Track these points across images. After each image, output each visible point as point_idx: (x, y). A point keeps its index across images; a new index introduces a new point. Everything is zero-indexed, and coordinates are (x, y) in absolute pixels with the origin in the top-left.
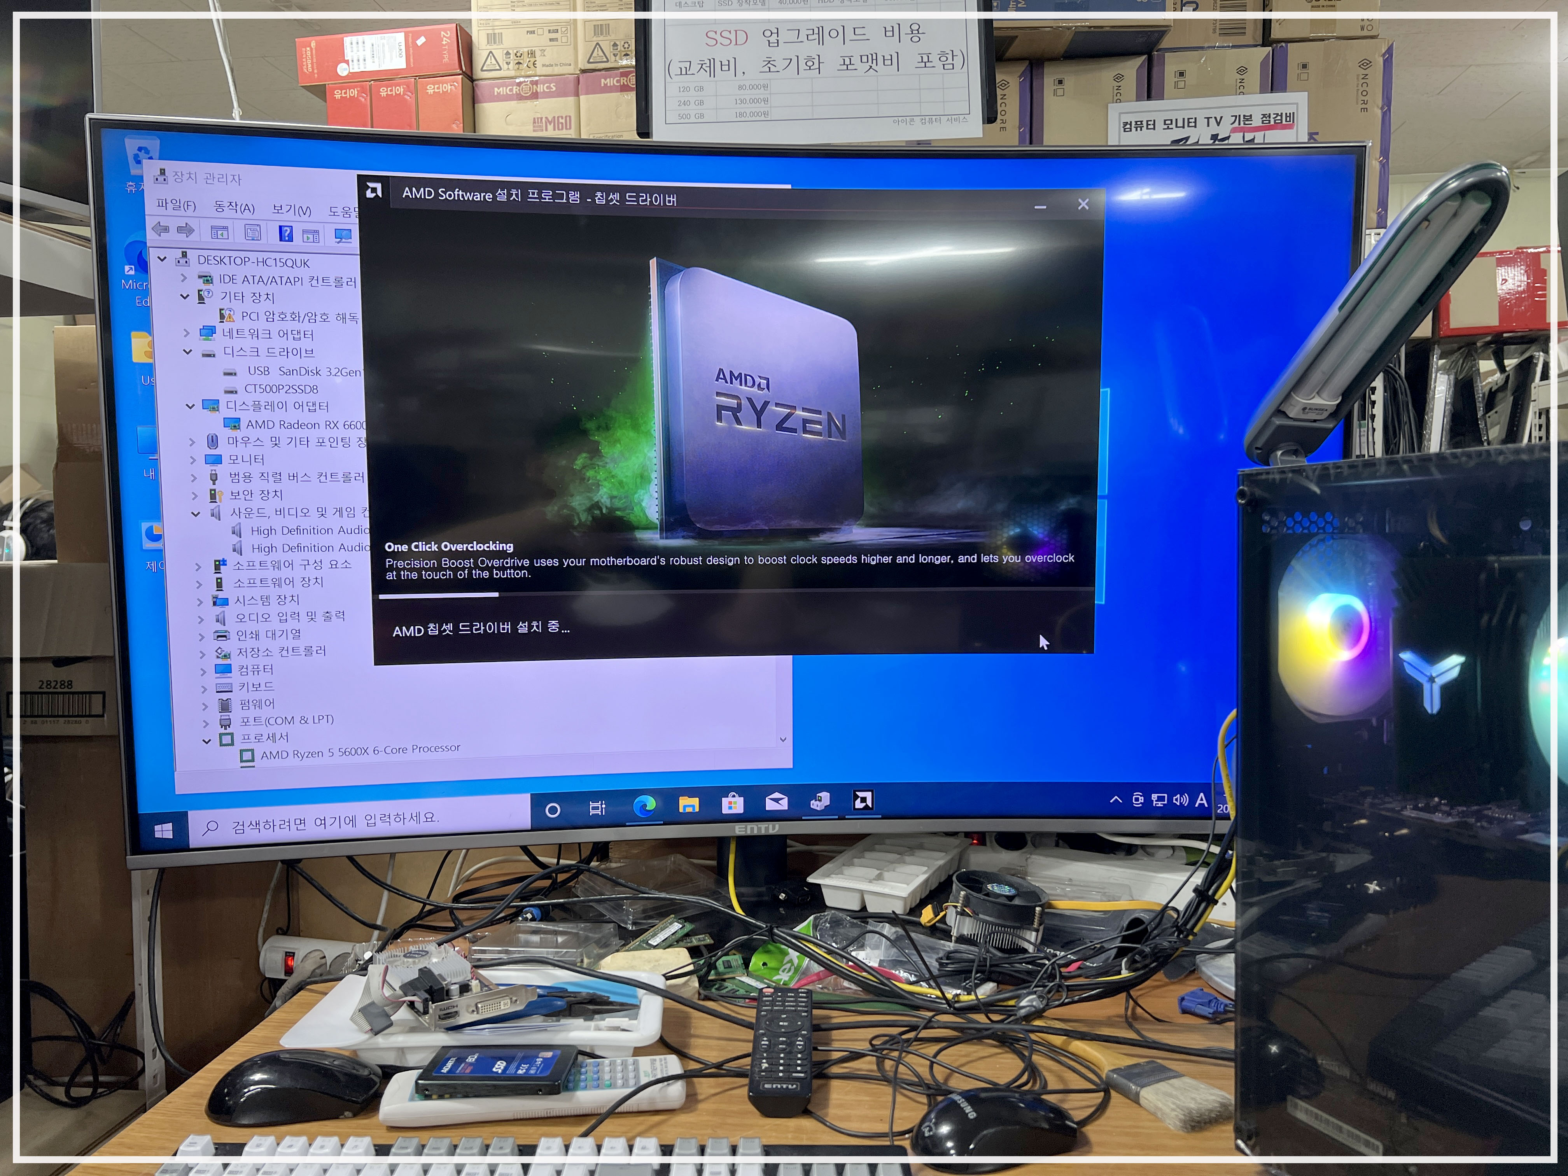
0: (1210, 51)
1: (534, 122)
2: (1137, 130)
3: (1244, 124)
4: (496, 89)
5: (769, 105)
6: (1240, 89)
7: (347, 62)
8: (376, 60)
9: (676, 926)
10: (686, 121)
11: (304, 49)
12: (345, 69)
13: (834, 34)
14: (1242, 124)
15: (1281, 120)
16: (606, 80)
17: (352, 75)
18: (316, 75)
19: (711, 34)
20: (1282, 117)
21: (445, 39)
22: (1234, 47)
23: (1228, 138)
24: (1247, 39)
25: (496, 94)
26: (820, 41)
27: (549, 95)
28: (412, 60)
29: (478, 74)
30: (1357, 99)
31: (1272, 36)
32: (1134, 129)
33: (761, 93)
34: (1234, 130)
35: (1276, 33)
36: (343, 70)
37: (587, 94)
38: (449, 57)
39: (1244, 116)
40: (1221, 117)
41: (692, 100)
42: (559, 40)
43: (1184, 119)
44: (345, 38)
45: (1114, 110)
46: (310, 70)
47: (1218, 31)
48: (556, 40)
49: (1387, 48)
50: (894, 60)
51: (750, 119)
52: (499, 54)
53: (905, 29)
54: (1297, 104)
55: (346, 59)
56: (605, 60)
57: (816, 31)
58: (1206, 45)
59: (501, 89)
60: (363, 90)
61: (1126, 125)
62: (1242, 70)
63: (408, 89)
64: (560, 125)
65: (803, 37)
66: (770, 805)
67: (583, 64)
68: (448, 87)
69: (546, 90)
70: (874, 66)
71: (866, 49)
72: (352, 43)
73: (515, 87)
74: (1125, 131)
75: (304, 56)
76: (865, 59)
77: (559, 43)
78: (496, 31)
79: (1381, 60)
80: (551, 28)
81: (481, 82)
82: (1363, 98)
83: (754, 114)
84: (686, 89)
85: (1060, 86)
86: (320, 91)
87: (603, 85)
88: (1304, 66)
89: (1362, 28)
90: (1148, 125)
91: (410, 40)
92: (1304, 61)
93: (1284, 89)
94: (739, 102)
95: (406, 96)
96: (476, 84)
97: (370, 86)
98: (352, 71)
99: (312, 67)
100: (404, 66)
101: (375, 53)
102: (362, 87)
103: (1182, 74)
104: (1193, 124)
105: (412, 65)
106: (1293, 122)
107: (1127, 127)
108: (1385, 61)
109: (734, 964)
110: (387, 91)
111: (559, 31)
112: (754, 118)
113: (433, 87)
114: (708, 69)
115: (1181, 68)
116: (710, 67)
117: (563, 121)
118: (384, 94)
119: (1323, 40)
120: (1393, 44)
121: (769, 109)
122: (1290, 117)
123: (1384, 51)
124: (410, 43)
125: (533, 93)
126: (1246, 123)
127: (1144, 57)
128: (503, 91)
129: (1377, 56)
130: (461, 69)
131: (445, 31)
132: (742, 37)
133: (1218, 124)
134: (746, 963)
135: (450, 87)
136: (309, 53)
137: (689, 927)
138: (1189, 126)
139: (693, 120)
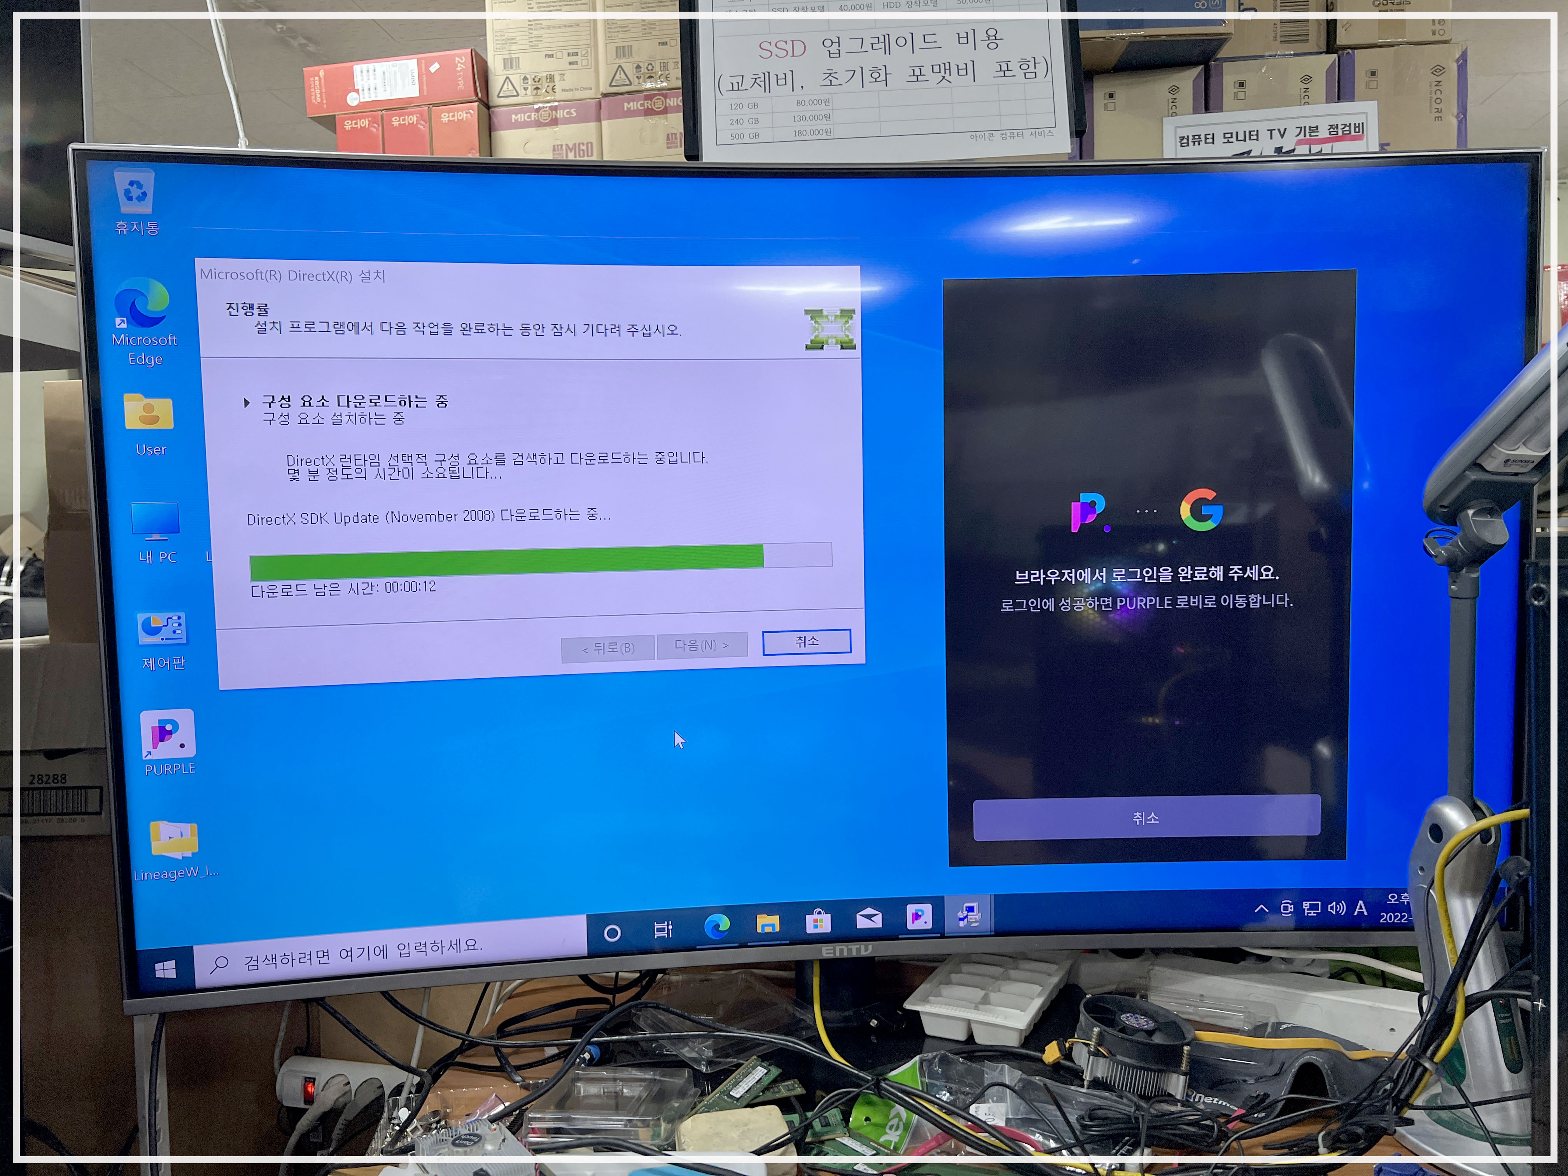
0: (1271, 60)
1: (554, 150)
2: (1194, 145)
3: (1310, 136)
4: (513, 116)
5: (831, 122)
6: (1305, 99)
7: (357, 91)
8: (388, 88)
9: (760, 1072)
10: (740, 141)
11: (312, 79)
12: (357, 99)
13: (901, 42)
14: (1308, 134)
15: (1350, 131)
16: (629, 103)
17: (363, 104)
18: (325, 106)
19: (764, 46)
20: (1350, 128)
21: (459, 65)
22: (1295, 55)
23: (1293, 150)
24: (1311, 46)
25: (513, 121)
26: (887, 50)
27: (569, 121)
28: (425, 88)
29: (495, 100)
30: (1431, 107)
31: (1338, 43)
32: (1191, 144)
33: (823, 109)
34: (1299, 143)
35: (1342, 39)
36: (353, 100)
37: (609, 118)
38: (464, 84)
39: (1310, 127)
40: (1285, 129)
41: (746, 119)
42: (579, 63)
43: (1245, 132)
44: (354, 67)
45: (1169, 124)
46: (319, 100)
47: (1279, 39)
48: (576, 63)
49: (1460, 53)
50: (969, 69)
51: (810, 137)
52: (516, 80)
53: (981, 35)
54: (1366, 114)
55: (356, 88)
56: (628, 82)
57: (882, 39)
58: (1267, 54)
59: (519, 116)
60: (374, 121)
61: (1182, 140)
62: (1307, 79)
63: (421, 118)
64: (581, 152)
65: (867, 46)
66: (862, 923)
67: (604, 88)
68: (463, 115)
69: (566, 116)
70: (947, 76)
71: (938, 57)
72: (362, 72)
73: (533, 114)
74: (1181, 146)
75: (312, 86)
76: (936, 69)
77: (579, 66)
78: (513, 56)
79: (1455, 66)
80: (571, 51)
81: (496, 109)
82: (1437, 106)
83: (814, 132)
84: (739, 106)
85: (1111, 100)
86: (329, 122)
87: (626, 109)
88: (1373, 74)
89: (1434, 33)
90: (1206, 139)
91: (423, 66)
92: (1373, 68)
93: (1351, 98)
94: (797, 119)
95: (419, 126)
96: (493, 112)
97: (382, 116)
98: (362, 100)
99: (321, 97)
100: (417, 95)
101: (386, 81)
102: (374, 117)
103: (1241, 85)
104: (1255, 137)
105: (425, 93)
106: (1363, 133)
107: (1184, 141)
108: (1459, 67)
109: (832, 1120)
110: (399, 121)
111: (579, 54)
112: (815, 137)
113: (447, 115)
114: (762, 84)
115: (1241, 78)
116: (765, 81)
117: (584, 148)
118: (396, 124)
119: (1391, 45)
120: (1467, 48)
121: (831, 127)
122: (1359, 127)
123: (1457, 56)
124: (423, 70)
125: (552, 119)
126: (1313, 134)
127: (1200, 68)
128: (521, 117)
129: (1450, 62)
130: (477, 95)
131: (460, 56)
132: (799, 49)
133: (1282, 136)
134: (846, 1117)
135: (465, 115)
136: (317, 83)
137: (775, 1072)
138: (1250, 139)
139: (747, 140)
